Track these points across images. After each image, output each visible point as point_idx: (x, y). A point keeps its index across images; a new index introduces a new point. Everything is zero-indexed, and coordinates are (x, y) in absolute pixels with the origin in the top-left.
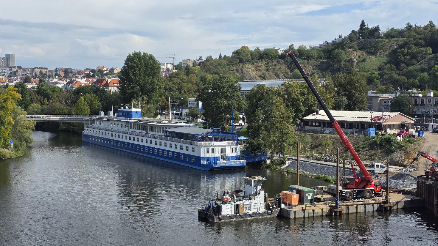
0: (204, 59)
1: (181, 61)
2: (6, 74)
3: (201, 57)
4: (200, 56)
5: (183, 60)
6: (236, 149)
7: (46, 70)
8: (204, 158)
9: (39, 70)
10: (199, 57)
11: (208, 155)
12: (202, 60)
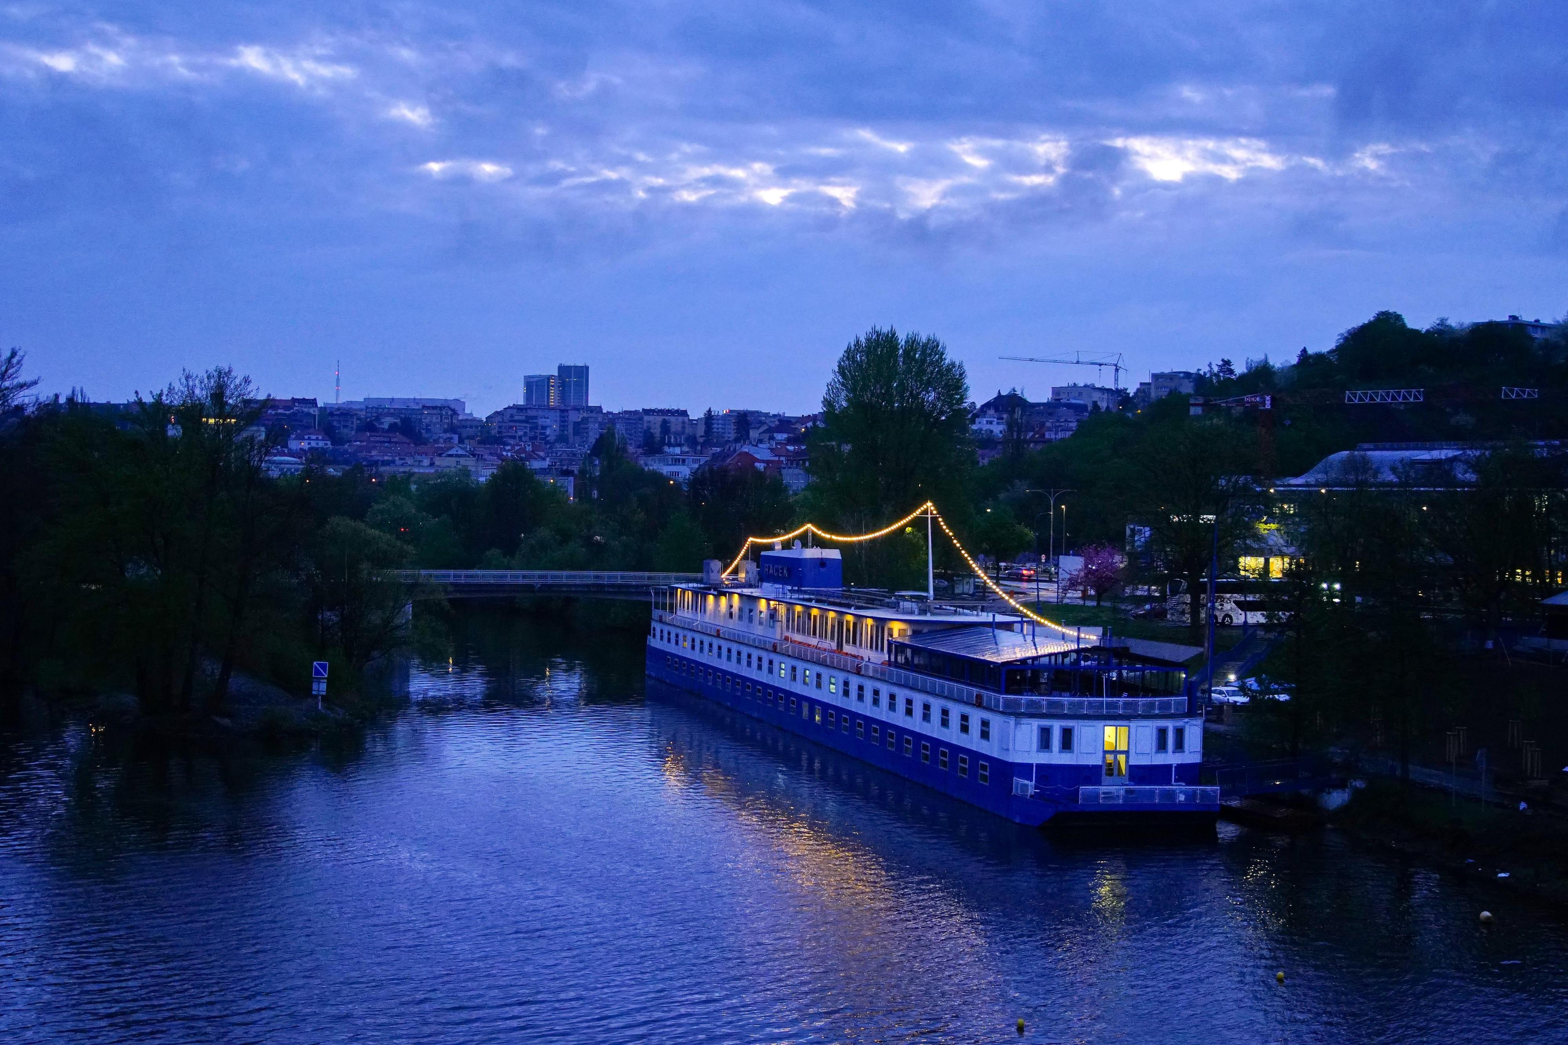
0: (1239, 368)
1: (1148, 380)
2: (548, 432)
3: (1227, 363)
4: (1223, 360)
5: (1155, 377)
6: (1180, 733)
7: (680, 419)
8: (1025, 770)
9: (660, 419)
10: (1221, 363)
11: (1043, 758)
12: (1231, 372)
